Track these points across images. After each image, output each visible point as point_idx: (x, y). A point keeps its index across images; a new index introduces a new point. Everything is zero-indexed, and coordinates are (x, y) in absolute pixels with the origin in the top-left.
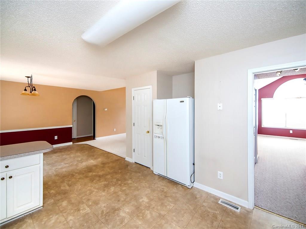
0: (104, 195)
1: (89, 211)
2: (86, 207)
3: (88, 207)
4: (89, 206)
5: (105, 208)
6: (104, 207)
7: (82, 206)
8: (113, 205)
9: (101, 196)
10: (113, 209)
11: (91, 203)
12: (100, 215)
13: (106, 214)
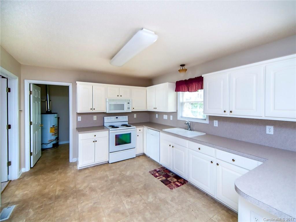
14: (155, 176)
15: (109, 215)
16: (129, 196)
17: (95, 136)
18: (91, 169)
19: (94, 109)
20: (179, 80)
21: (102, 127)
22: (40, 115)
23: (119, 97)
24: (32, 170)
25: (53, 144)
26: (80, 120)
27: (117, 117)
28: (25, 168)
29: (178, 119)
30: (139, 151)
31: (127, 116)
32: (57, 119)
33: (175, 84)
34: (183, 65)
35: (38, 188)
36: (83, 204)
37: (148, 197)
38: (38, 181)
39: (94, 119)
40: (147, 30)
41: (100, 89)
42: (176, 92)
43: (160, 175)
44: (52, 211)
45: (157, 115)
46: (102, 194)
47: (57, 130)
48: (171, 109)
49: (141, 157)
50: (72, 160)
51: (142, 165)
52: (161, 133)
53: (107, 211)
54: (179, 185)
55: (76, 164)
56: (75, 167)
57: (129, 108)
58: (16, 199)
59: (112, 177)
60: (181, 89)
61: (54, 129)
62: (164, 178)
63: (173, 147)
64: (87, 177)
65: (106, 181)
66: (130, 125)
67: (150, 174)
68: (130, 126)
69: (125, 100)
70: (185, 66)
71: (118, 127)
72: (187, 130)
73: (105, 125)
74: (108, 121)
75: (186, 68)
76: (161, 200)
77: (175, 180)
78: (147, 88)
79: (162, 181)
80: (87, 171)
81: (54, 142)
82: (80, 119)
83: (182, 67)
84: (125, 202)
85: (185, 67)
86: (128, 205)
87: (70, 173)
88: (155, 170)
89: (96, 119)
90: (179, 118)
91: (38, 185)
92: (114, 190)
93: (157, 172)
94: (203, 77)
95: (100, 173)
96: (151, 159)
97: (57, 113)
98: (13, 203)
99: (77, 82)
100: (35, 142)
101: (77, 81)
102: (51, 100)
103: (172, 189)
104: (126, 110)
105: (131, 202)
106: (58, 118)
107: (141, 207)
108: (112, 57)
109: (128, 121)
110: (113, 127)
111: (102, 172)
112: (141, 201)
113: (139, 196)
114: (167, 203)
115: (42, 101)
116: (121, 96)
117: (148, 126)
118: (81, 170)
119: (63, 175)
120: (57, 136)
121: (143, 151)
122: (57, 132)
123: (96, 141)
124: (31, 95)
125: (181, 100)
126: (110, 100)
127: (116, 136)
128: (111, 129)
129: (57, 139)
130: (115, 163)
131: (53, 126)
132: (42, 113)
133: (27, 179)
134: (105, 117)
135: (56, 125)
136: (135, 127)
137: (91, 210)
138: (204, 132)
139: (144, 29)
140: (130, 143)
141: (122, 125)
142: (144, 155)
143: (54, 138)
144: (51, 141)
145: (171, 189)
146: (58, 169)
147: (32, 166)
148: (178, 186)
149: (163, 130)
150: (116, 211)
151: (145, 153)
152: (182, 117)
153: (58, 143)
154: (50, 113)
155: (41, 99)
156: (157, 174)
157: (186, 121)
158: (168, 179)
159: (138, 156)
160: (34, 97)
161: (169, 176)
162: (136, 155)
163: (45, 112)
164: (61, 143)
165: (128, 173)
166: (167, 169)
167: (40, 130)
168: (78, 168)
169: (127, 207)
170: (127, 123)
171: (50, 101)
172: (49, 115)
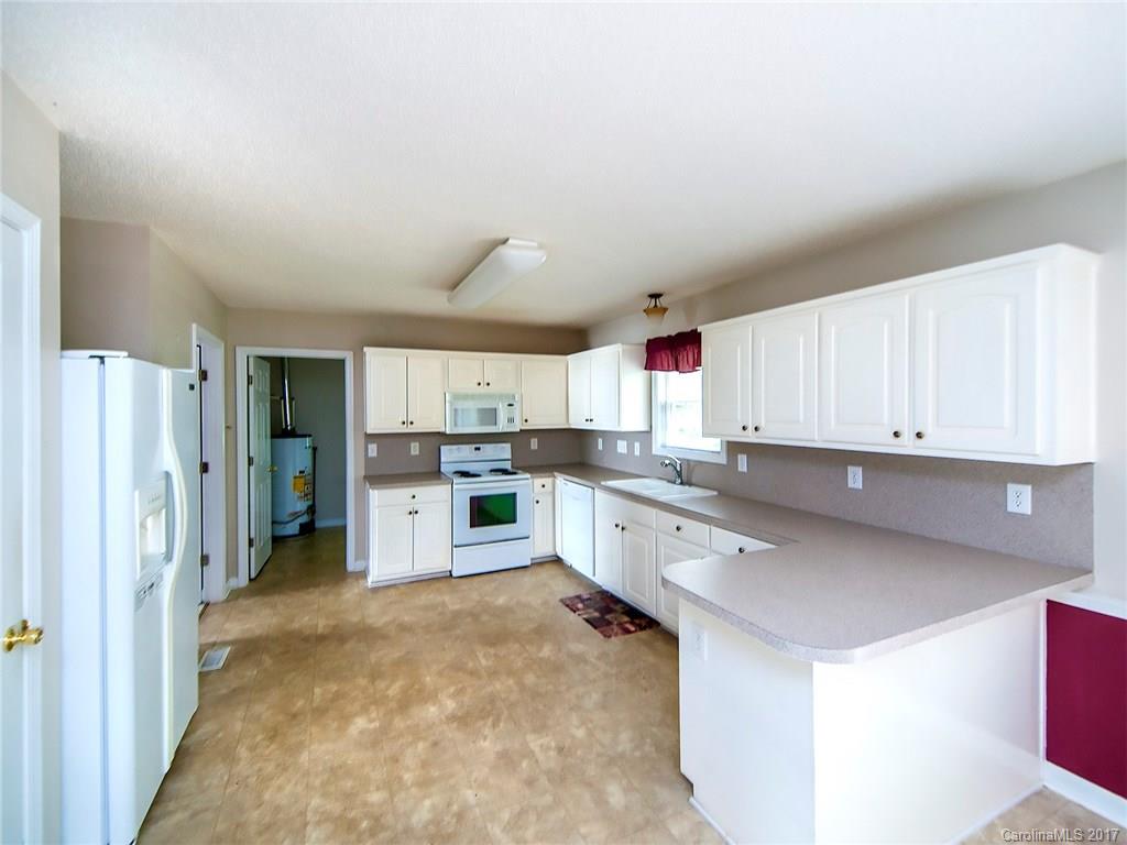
0: (471, 787)
1: (530, 737)
2: (540, 756)
3: (532, 752)
4: (530, 754)
5: (486, 733)
6: (485, 738)
7: (552, 764)
8: (459, 736)
9: (483, 785)
10: (466, 725)
11: (524, 764)
12: (503, 718)
13: (488, 716)
14: (572, 610)
15: (440, 674)
16: (493, 645)
17: (414, 497)
18: (402, 587)
19: (412, 423)
20: (652, 337)
21: (434, 474)
22: (269, 440)
23: (483, 389)
24: (253, 583)
25: (301, 525)
26: (375, 454)
27: (478, 446)
28: (237, 576)
29: (654, 452)
30: (541, 549)
31: (509, 445)
32: (310, 451)
33: (644, 348)
34: (655, 296)
35: (275, 620)
36: (381, 653)
37: (540, 648)
38: (274, 606)
39: (413, 453)
40: (521, 243)
41: (426, 363)
42: (648, 372)
43: (586, 607)
44: (311, 661)
45: (600, 441)
46: (428, 637)
47: (311, 482)
48: (633, 421)
49: (547, 566)
50: (352, 564)
51: (545, 585)
52: (599, 494)
53: (435, 668)
54: (633, 629)
55: (363, 574)
56: (361, 582)
57: (511, 420)
58: (229, 638)
59: (457, 607)
60: (658, 362)
61: (303, 480)
62: (597, 614)
63: (623, 529)
64: (391, 603)
65: (440, 614)
66: (514, 471)
67: (560, 604)
68: (515, 473)
69: (501, 397)
70: (661, 299)
71: (479, 476)
72: (670, 485)
73: (442, 470)
74: (450, 456)
75: (664, 305)
76: (570, 655)
77: (626, 619)
78: (569, 357)
79: (587, 620)
80: (392, 592)
81: (304, 519)
82: (373, 450)
83: (653, 300)
84: (480, 655)
85: (662, 302)
86: (487, 660)
87: (350, 593)
88: (578, 597)
89: (417, 453)
90: (657, 450)
91: (274, 615)
92: (458, 632)
93: (582, 601)
94: (700, 334)
95: (426, 597)
96: (576, 571)
97: (310, 436)
98: (225, 644)
99: (365, 349)
100: (259, 516)
101: (368, 346)
102: (293, 395)
103: (610, 637)
104: (502, 426)
105: (495, 655)
106: (315, 449)
107: (519, 664)
108: (454, 285)
109: (510, 457)
110: (465, 474)
111: (431, 596)
112: (520, 654)
113: (517, 646)
114: (586, 662)
115: (272, 402)
116: (488, 384)
117: (568, 474)
118: (375, 590)
119: (331, 597)
120: (310, 503)
121: (555, 549)
122: (310, 490)
123: (416, 512)
124: (251, 387)
125: (660, 396)
126: (456, 397)
127: (473, 499)
128: (457, 480)
129: (311, 510)
130: (470, 578)
131: (301, 472)
132: (274, 436)
133: (244, 603)
134: (442, 447)
135: (309, 470)
136: (528, 476)
137: (397, 663)
138: (714, 490)
139: (510, 241)
140: (514, 521)
141: (491, 471)
142: (557, 561)
143: (301, 506)
144: (296, 515)
145: (605, 636)
146: (317, 585)
147: (253, 576)
148: (628, 632)
149: (603, 483)
150: (457, 667)
151: (560, 554)
152: (664, 446)
153: (312, 522)
154: (292, 434)
155: (271, 395)
156: (580, 606)
157: (667, 458)
158: (608, 617)
159: (538, 564)
160: (256, 392)
161: (610, 611)
162: (532, 559)
163: (279, 432)
164: (319, 524)
165: (501, 601)
166: (612, 596)
167: (269, 481)
168: (370, 583)
169: (484, 662)
170: (508, 465)
171: (291, 399)
172: (290, 441)
